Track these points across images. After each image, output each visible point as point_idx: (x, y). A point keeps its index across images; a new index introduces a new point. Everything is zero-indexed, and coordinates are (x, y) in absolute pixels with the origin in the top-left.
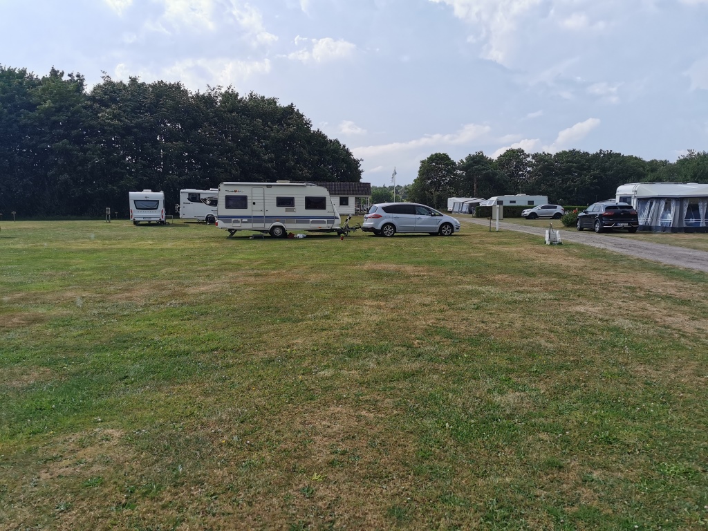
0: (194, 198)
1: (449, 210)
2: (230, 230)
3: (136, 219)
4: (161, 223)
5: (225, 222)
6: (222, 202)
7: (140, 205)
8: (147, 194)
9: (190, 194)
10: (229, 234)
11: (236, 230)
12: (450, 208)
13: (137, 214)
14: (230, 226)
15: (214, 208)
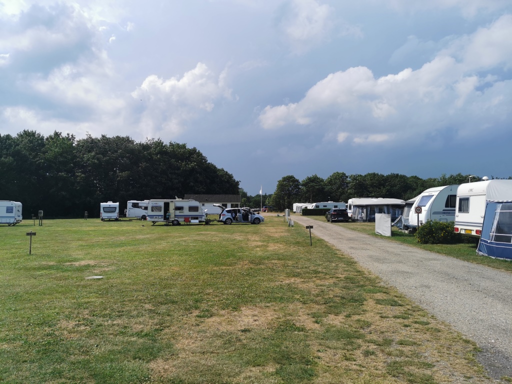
0: (135, 206)
1: (293, 211)
2: (153, 222)
3: (104, 218)
4: (116, 220)
5: (151, 218)
6: (149, 208)
7: (105, 210)
8: (110, 203)
9: (133, 203)
10: (152, 224)
11: (156, 222)
12: (295, 210)
13: (104, 215)
14: (153, 220)
15: (146, 211)
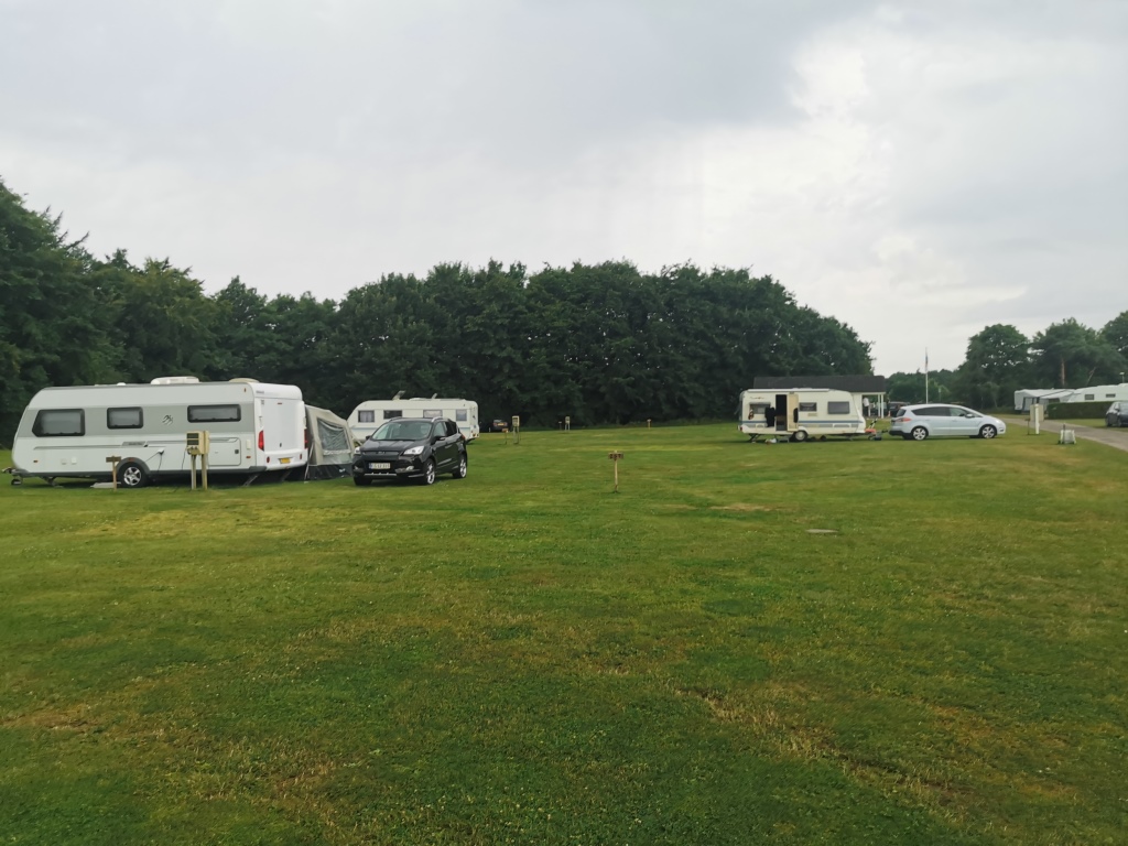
1: (1016, 408)
12: (1018, 406)
